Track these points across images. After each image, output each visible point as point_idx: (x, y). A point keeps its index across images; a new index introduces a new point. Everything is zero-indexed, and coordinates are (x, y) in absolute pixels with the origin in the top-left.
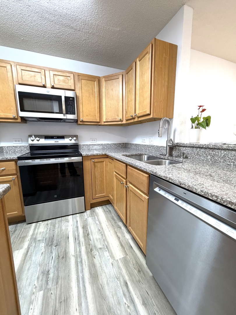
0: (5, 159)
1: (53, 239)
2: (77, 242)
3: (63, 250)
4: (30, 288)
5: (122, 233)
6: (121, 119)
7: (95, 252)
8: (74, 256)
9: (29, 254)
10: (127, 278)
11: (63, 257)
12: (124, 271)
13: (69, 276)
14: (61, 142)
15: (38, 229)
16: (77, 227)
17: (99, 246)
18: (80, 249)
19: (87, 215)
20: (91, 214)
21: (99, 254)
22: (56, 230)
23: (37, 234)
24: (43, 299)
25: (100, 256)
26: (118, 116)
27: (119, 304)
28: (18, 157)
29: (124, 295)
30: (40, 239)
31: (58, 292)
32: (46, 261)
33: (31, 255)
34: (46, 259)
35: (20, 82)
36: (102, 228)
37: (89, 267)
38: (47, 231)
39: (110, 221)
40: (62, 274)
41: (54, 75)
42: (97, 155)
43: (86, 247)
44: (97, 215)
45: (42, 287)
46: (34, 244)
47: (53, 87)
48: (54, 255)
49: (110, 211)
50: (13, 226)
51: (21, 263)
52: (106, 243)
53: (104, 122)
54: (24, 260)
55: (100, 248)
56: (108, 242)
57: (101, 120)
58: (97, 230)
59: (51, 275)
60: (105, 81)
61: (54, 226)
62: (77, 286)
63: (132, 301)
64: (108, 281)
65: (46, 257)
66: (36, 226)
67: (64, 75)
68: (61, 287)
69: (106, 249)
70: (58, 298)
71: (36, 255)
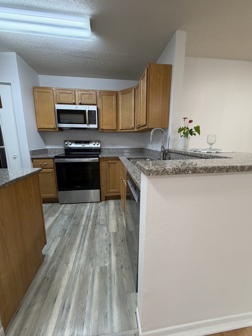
0: (47, 157)
1: (73, 214)
2: (88, 219)
3: (78, 221)
4: (55, 235)
5: (122, 219)
6: (133, 127)
7: (98, 226)
8: (84, 225)
9: (58, 219)
10: (112, 242)
11: (77, 225)
12: (112, 238)
13: (77, 234)
14: (87, 146)
15: (66, 208)
16: (91, 211)
17: (102, 223)
18: (88, 223)
19: (101, 204)
20: (104, 204)
21: (100, 227)
22: (77, 210)
23: (65, 210)
24: (60, 241)
25: (100, 229)
26: (131, 124)
27: (101, 252)
28: (55, 156)
29: (106, 249)
30: (66, 213)
31: (69, 239)
33: (58, 221)
34: (67, 224)
35: (58, 102)
36: (109, 214)
37: (91, 232)
38: (71, 209)
39: (116, 210)
40: (73, 233)
41: (81, 94)
42: (111, 157)
43: (93, 223)
44: (109, 205)
45: (61, 236)
46: (61, 215)
47: (81, 104)
48: (71, 223)
49: (119, 204)
50: (51, 204)
51: (52, 223)
52: (107, 222)
53: (121, 130)
54: (54, 222)
55: (102, 225)
56: (108, 222)
57: (118, 128)
58: (104, 214)
59: (67, 232)
61: (76, 208)
62: (80, 239)
63: (110, 253)
64: (99, 241)
65: (67, 223)
66: (65, 206)
67: (89, 93)
68: (71, 238)
69: (106, 226)
70: (68, 242)
71: (61, 221)
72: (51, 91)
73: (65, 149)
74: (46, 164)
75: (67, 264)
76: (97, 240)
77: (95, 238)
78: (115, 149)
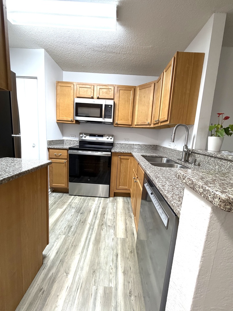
0: (62, 148)
1: (81, 209)
2: (95, 216)
3: (84, 218)
4: (59, 231)
5: (131, 222)
6: (149, 123)
7: (104, 227)
8: (90, 224)
9: (65, 213)
10: (119, 252)
11: (83, 222)
12: (119, 247)
13: (82, 234)
14: (100, 139)
15: (74, 200)
16: (99, 207)
17: (109, 223)
18: (95, 221)
19: (109, 200)
20: (113, 201)
21: (107, 229)
22: (85, 204)
23: (73, 203)
24: (64, 240)
25: (107, 231)
26: (147, 120)
27: (107, 264)
28: (69, 148)
29: (113, 261)
30: (73, 206)
31: (73, 240)
32: (72, 220)
33: (65, 214)
34: (73, 219)
35: (78, 96)
36: (117, 213)
37: (97, 234)
38: (79, 203)
39: (125, 210)
40: (78, 231)
41: (100, 88)
42: (124, 153)
43: (100, 221)
44: (117, 203)
45: (65, 233)
46: (69, 208)
47: (98, 98)
48: (78, 219)
49: (128, 203)
50: (62, 194)
51: (59, 216)
52: (115, 224)
53: (136, 125)
54: (61, 215)
55: (109, 226)
56: (116, 224)
57: (133, 123)
58: (112, 213)
59: (72, 229)
60: (140, 90)
61: (84, 201)
62: (84, 241)
63: (116, 267)
64: (105, 247)
65: (73, 218)
66: (74, 198)
67: (107, 88)
68: (75, 238)
69: (113, 228)
70: (72, 243)
71: (68, 215)
72: (72, 86)
73: (80, 141)
74: (60, 155)
75: (67, 274)
76: (102, 245)
77: (101, 243)
78: (127, 144)
